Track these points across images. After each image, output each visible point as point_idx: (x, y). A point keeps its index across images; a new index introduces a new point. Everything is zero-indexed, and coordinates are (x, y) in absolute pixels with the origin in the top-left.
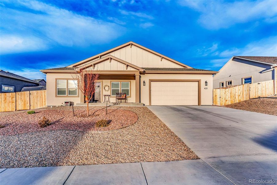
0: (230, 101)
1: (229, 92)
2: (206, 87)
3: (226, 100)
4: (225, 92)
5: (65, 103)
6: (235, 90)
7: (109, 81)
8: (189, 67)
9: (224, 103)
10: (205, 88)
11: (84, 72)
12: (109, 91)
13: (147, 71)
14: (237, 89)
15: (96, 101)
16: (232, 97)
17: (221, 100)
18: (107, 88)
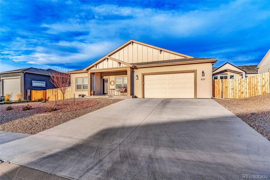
0: (248, 93)
1: (246, 82)
2: (203, 77)
3: (242, 91)
4: (240, 82)
5: (79, 95)
6: (256, 80)
7: (114, 76)
8: (189, 57)
9: (238, 96)
10: (201, 79)
11: (90, 72)
12: (114, 86)
13: (138, 66)
14: (259, 78)
15: (106, 94)
16: (252, 88)
17: (233, 93)
18: (112, 83)
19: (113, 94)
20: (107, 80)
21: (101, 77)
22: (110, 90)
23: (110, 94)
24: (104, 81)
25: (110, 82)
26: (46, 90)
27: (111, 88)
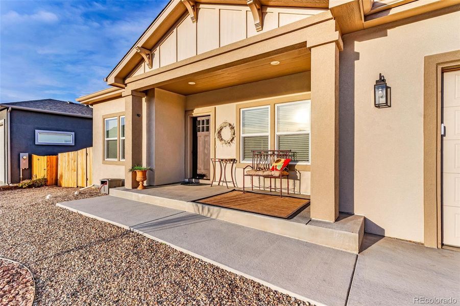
5: (102, 182)
7: (236, 104)
11: (132, 85)
12: (234, 145)
15: (202, 177)
18: (227, 134)
19: (229, 178)
20: (208, 121)
21: (187, 112)
22: (218, 164)
23: (218, 179)
24: (196, 127)
25: (218, 127)
26: (56, 154)
27: (219, 156)
